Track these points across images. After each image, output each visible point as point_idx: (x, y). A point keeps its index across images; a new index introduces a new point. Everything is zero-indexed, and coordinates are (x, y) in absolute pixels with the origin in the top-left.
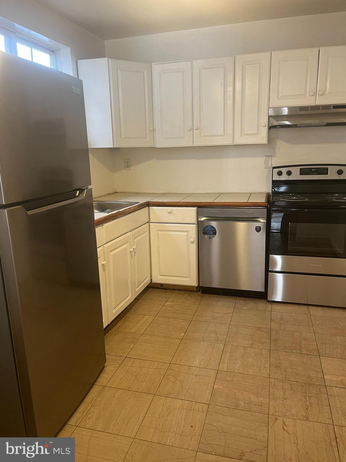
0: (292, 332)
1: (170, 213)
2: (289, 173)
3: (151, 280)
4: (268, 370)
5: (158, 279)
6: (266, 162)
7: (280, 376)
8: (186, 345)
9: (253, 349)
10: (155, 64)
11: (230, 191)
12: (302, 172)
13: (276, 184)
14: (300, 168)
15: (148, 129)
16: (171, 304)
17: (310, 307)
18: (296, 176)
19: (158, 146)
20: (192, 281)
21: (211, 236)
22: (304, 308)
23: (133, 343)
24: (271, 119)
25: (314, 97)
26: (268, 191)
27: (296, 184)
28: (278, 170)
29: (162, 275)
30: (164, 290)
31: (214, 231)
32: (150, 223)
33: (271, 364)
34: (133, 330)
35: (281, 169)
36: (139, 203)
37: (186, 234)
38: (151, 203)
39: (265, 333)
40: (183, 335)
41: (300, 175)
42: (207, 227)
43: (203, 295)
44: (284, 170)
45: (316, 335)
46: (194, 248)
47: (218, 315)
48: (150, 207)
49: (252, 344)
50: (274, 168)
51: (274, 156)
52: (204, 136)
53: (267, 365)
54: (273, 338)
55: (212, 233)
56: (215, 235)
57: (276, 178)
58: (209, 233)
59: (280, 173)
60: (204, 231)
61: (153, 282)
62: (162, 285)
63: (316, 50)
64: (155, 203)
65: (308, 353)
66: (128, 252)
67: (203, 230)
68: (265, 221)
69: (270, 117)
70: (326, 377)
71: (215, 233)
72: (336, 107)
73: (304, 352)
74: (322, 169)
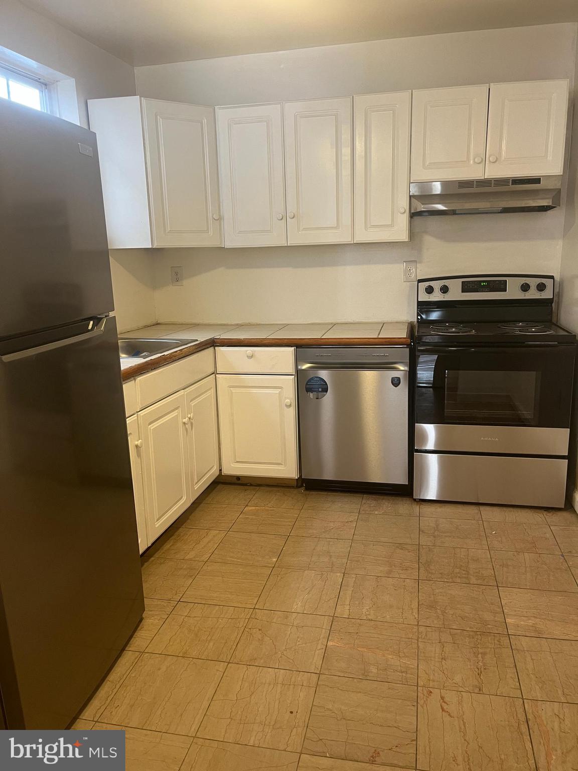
0: (454, 548)
1: (250, 357)
2: (445, 290)
3: (221, 470)
4: (416, 614)
5: (232, 468)
6: (407, 272)
7: (435, 622)
8: (279, 578)
9: (390, 580)
10: (220, 109)
11: (350, 320)
12: (466, 288)
13: (424, 307)
14: (462, 282)
15: (210, 215)
16: (256, 509)
17: (482, 508)
18: (456, 294)
19: (228, 245)
20: (289, 470)
21: (320, 394)
22: (472, 510)
23: (191, 576)
24: (413, 200)
25: (482, 165)
26: (410, 320)
27: (456, 307)
28: (427, 284)
29: (238, 462)
30: (242, 487)
31: (325, 387)
32: (217, 375)
33: (420, 603)
34: (191, 555)
35: (432, 283)
36: (197, 340)
37: (277, 391)
38: (218, 340)
39: (409, 552)
40: (275, 560)
41: (462, 292)
42: (312, 379)
43: (308, 492)
44: (437, 285)
45: (492, 552)
46: (291, 414)
47: (332, 525)
48: (216, 348)
49: (390, 572)
50: (420, 281)
51: (420, 262)
52: (305, 229)
53: (415, 605)
54: (423, 559)
55: (320, 390)
56: (325, 393)
57: (424, 297)
58: (317, 390)
59: (430, 290)
60: (308, 386)
61: (223, 474)
62: (238, 478)
63: (485, 88)
64: (226, 340)
65: (479, 582)
66: (181, 425)
67: (307, 384)
68: (407, 368)
69: (412, 199)
70: (508, 620)
71: (325, 390)
72: (517, 181)
73: (473, 580)
74: (497, 283)
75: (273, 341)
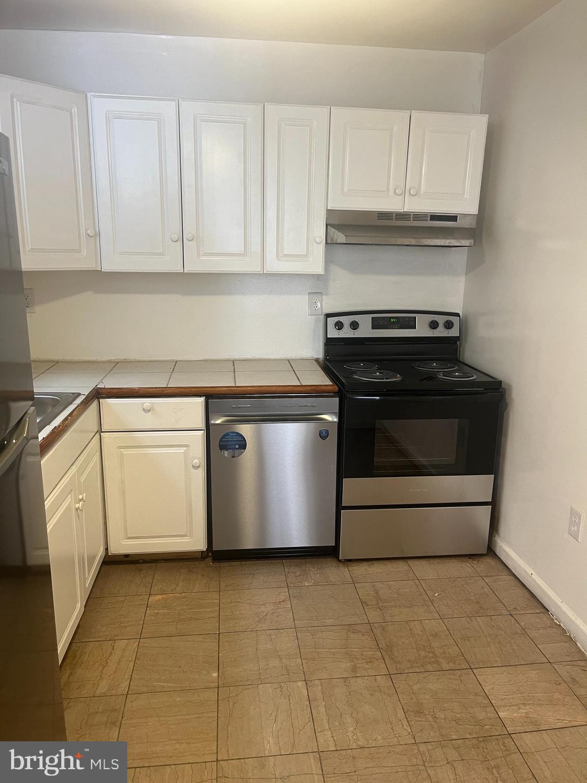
0: (407, 622)
1: (147, 411)
2: (354, 326)
3: (107, 549)
4: (407, 726)
5: (121, 546)
6: (312, 304)
7: (432, 734)
8: (231, 703)
9: (359, 680)
10: (95, 96)
11: (249, 356)
12: (376, 324)
13: (329, 343)
14: (372, 318)
15: (83, 232)
16: (163, 598)
17: (410, 562)
18: (366, 330)
19: (107, 267)
20: (197, 542)
21: (236, 452)
22: (401, 566)
23: (114, 723)
24: (332, 230)
25: (401, 197)
26: (316, 356)
27: (364, 344)
28: (336, 319)
29: (129, 538)
30: (133, 566)
31: (243, 443)
32: (101, 434)
33: (406, 711)
34: (103, 687)
35: (341, 319)
36: (79, 394)
37: (182, 450)
38: (104, 391)
39: (363, 635)
40: (215, 675)
41: (373, 328)
42: (227, 434)
43: (218, 564)
44: (346, 320)
45: (446, 621)
46: (200, 476)
47: (264, 610)
48: (101, 400)
49: (354, 669)
50: (328, 315)
51: (327, 294)
52: (206, 254)
53: (401, 714)
54: (382, 644)
55: (237, 446)
56: (243, 450)
57: (333, 333)
58: (233, 447)
59: (339, 326)
60: (222, 443)
61: (110, 554)
62: (127, 556)
63: (406, 114)
64: (114, 391)
65: (451, 665)
67: (221, 441)
68: (336, 420)
69: (329, 227)
70: (501, 714)
71: (243, 446)
72: (434, 217)
73: (445, 666)
74: (406, 319)
75: (177, 391)
